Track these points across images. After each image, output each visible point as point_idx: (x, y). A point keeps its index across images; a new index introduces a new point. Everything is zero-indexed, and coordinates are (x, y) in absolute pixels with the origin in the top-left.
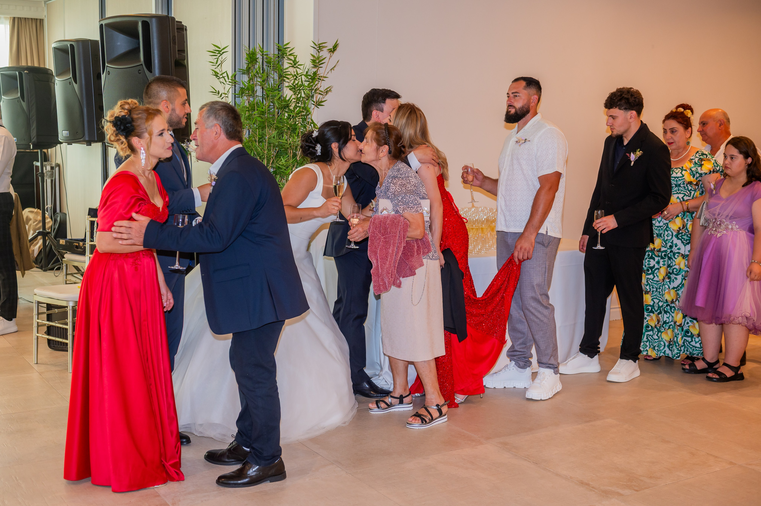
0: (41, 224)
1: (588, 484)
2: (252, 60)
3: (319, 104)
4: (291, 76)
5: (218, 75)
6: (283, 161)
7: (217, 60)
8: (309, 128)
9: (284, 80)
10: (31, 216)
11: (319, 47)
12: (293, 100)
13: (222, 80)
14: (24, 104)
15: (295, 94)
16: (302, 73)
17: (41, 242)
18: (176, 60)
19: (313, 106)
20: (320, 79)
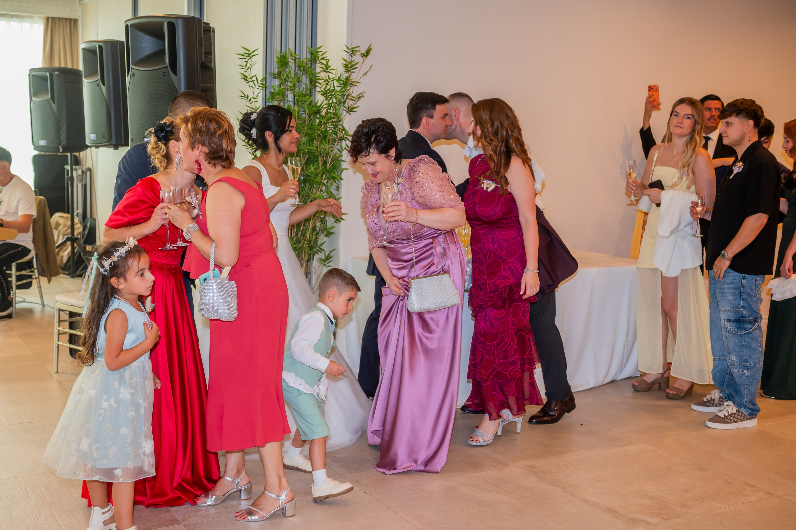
0: (69, 231)
1: (615, 512)
2: (282, 63)
3: (351, 110)
4: (323, 81)
5: (248, 79)
6: (313, 169)
7: (247, 64)
8: (340, 135)
9: (316, 86)
10: (61, 221)
11: (352, 51)
12: (325, 106)
13: (251, 84)
14: (54, 106)
15: (326, 100)
16: (334, 77)
17: (69, 249)
18: (202, 63)
19: (345, 112)
20: (352, 85)
